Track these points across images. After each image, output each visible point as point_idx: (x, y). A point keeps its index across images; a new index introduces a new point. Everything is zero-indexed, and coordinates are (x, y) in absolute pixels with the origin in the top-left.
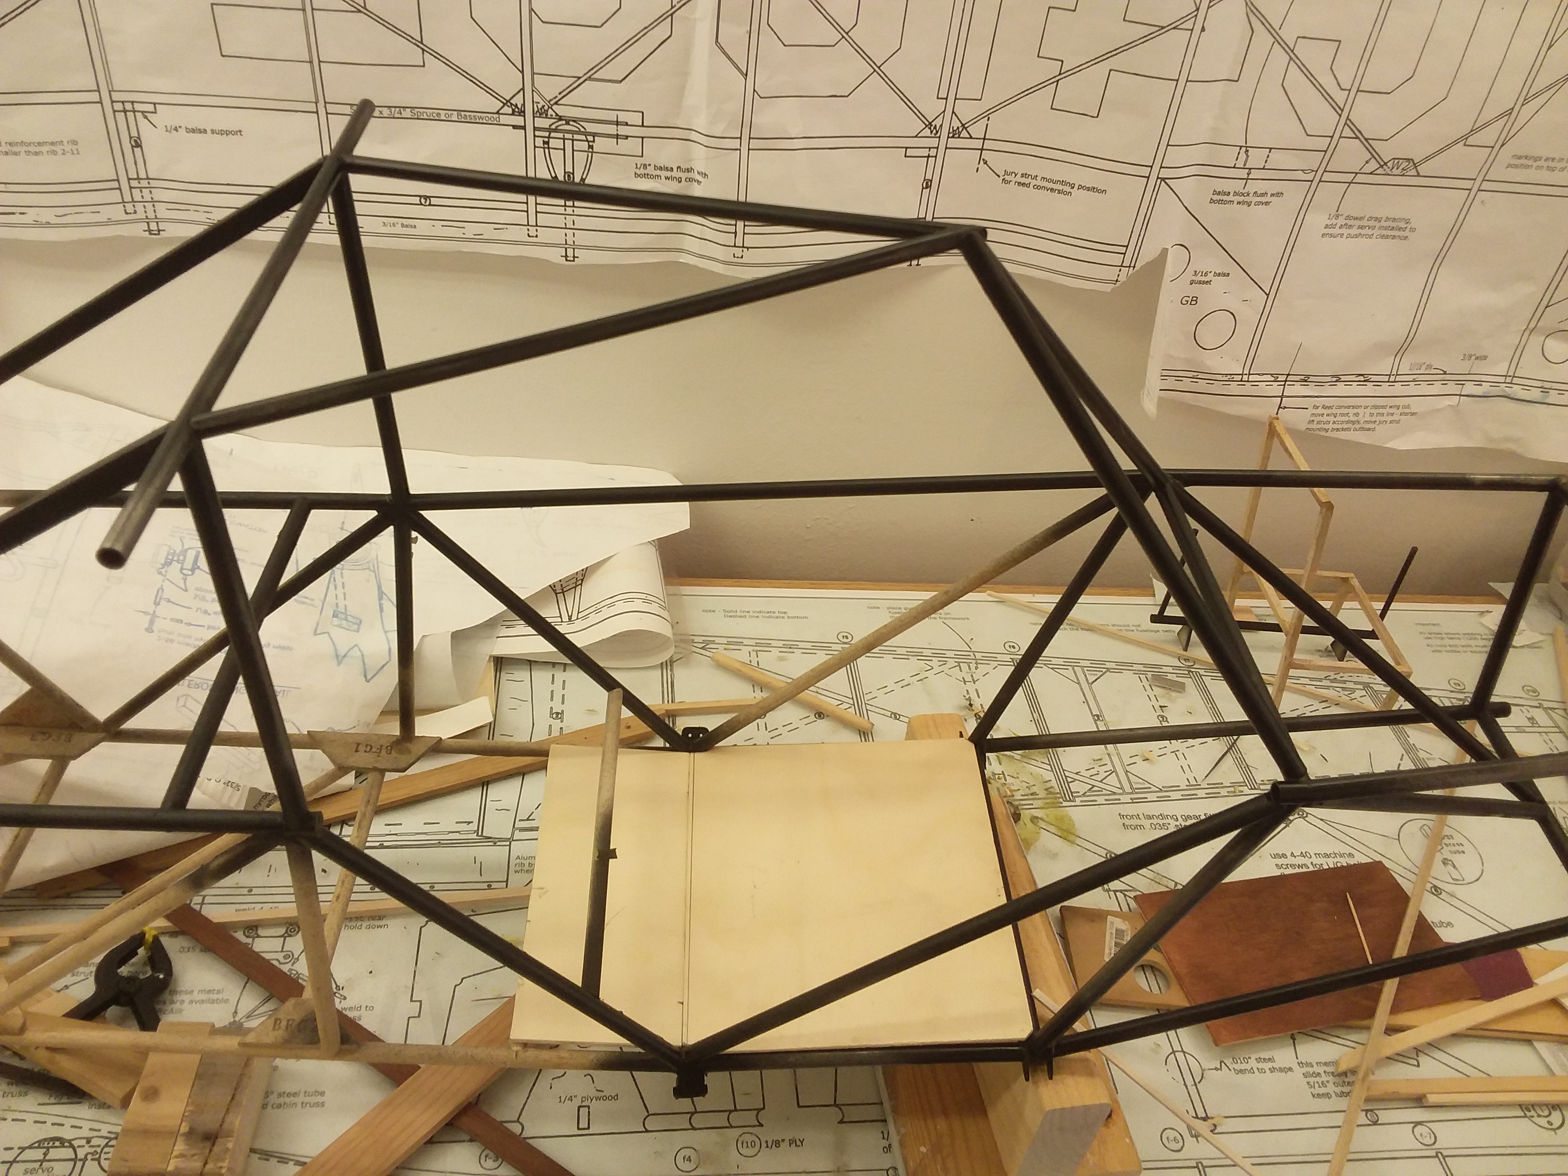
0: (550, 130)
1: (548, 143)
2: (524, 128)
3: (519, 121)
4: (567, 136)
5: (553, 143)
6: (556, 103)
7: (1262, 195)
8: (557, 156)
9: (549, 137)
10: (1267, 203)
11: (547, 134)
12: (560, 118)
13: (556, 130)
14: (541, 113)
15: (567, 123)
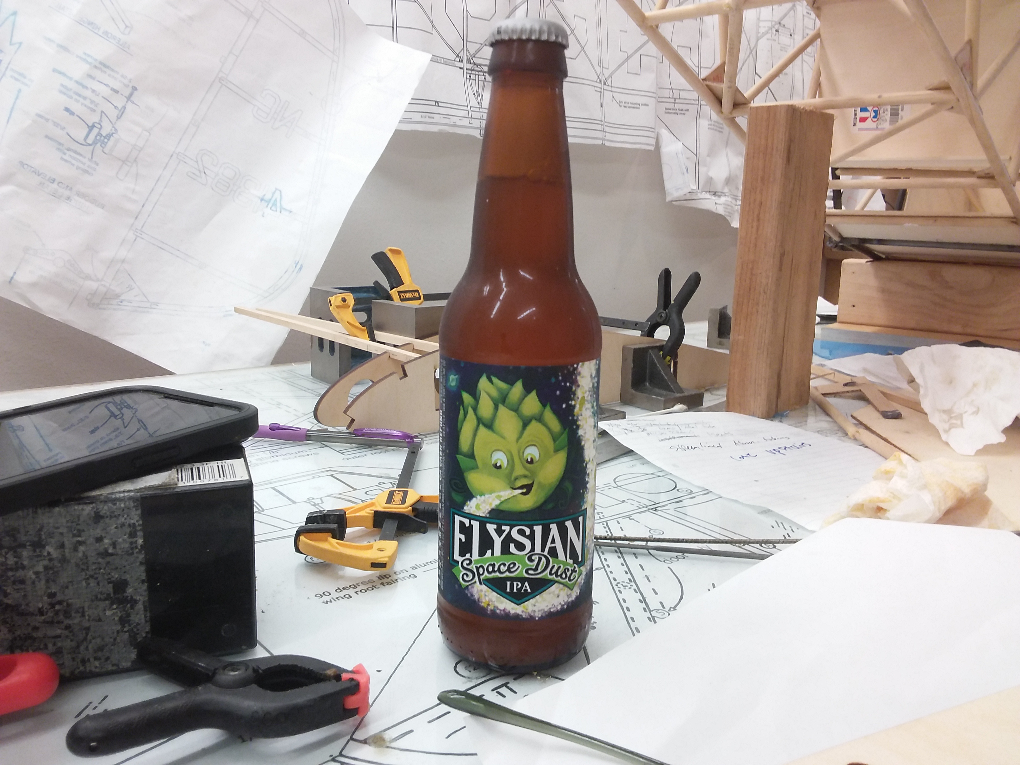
0: (471, 70)
1: (470, 76)
2: (463, 69)
3: (460, 65)
4: (477, 73)
5: (473, 77)
6: (474, 57)
7: (682, 110)
8: (473, 82)
9: (471, 74)
10: (684, 114)
11: (470, 72)
12: (475, 64)
13: (474, 70)
14: (469, 61)
15: (477, 67)
